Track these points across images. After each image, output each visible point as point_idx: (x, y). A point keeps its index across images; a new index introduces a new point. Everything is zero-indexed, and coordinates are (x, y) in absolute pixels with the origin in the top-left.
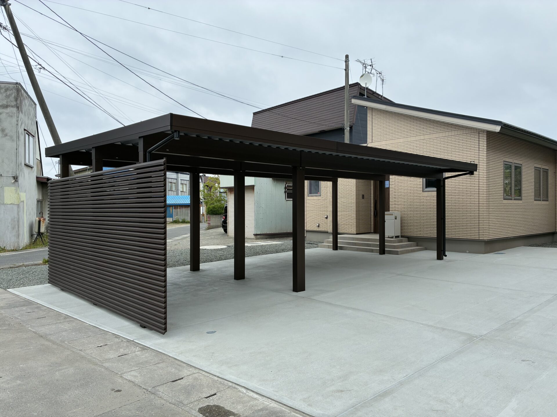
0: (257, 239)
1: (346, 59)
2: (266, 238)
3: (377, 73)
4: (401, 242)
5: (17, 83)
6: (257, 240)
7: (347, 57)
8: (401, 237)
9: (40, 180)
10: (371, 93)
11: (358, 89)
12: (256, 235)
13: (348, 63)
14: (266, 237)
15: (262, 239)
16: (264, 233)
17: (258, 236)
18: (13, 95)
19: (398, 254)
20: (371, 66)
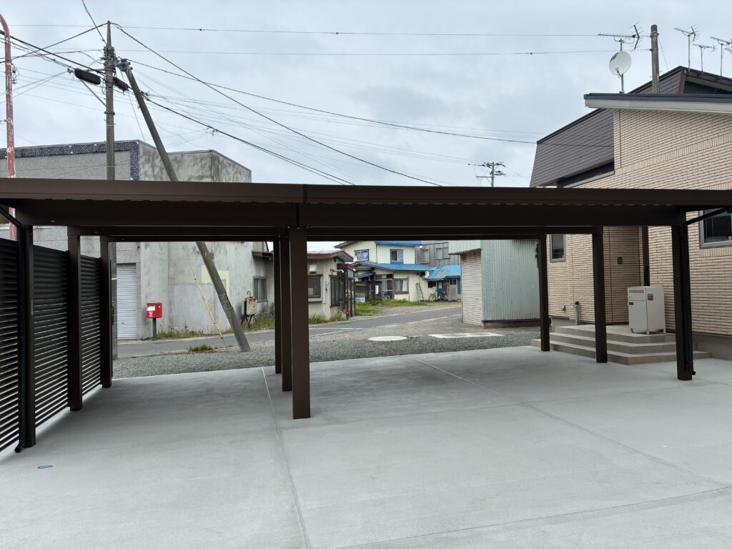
0: (486, 328)
1: (652, 31)
2: (504, 327)
3: (722, 45)
4: (662, 340)
5: (211, 151)
6: (487, 330)
7: (654, 28)
8: (667, 332)
9: (256, 255)
10: (713, 79)
11: (682, 78)
12: (485, 322)
13: (657, 39)
14: (503, 324)
15: (496, 327)
16: (499, 319)
17: (489, 324)
18: (208, 165)
19: (627, 364)
20: (634, 36)
